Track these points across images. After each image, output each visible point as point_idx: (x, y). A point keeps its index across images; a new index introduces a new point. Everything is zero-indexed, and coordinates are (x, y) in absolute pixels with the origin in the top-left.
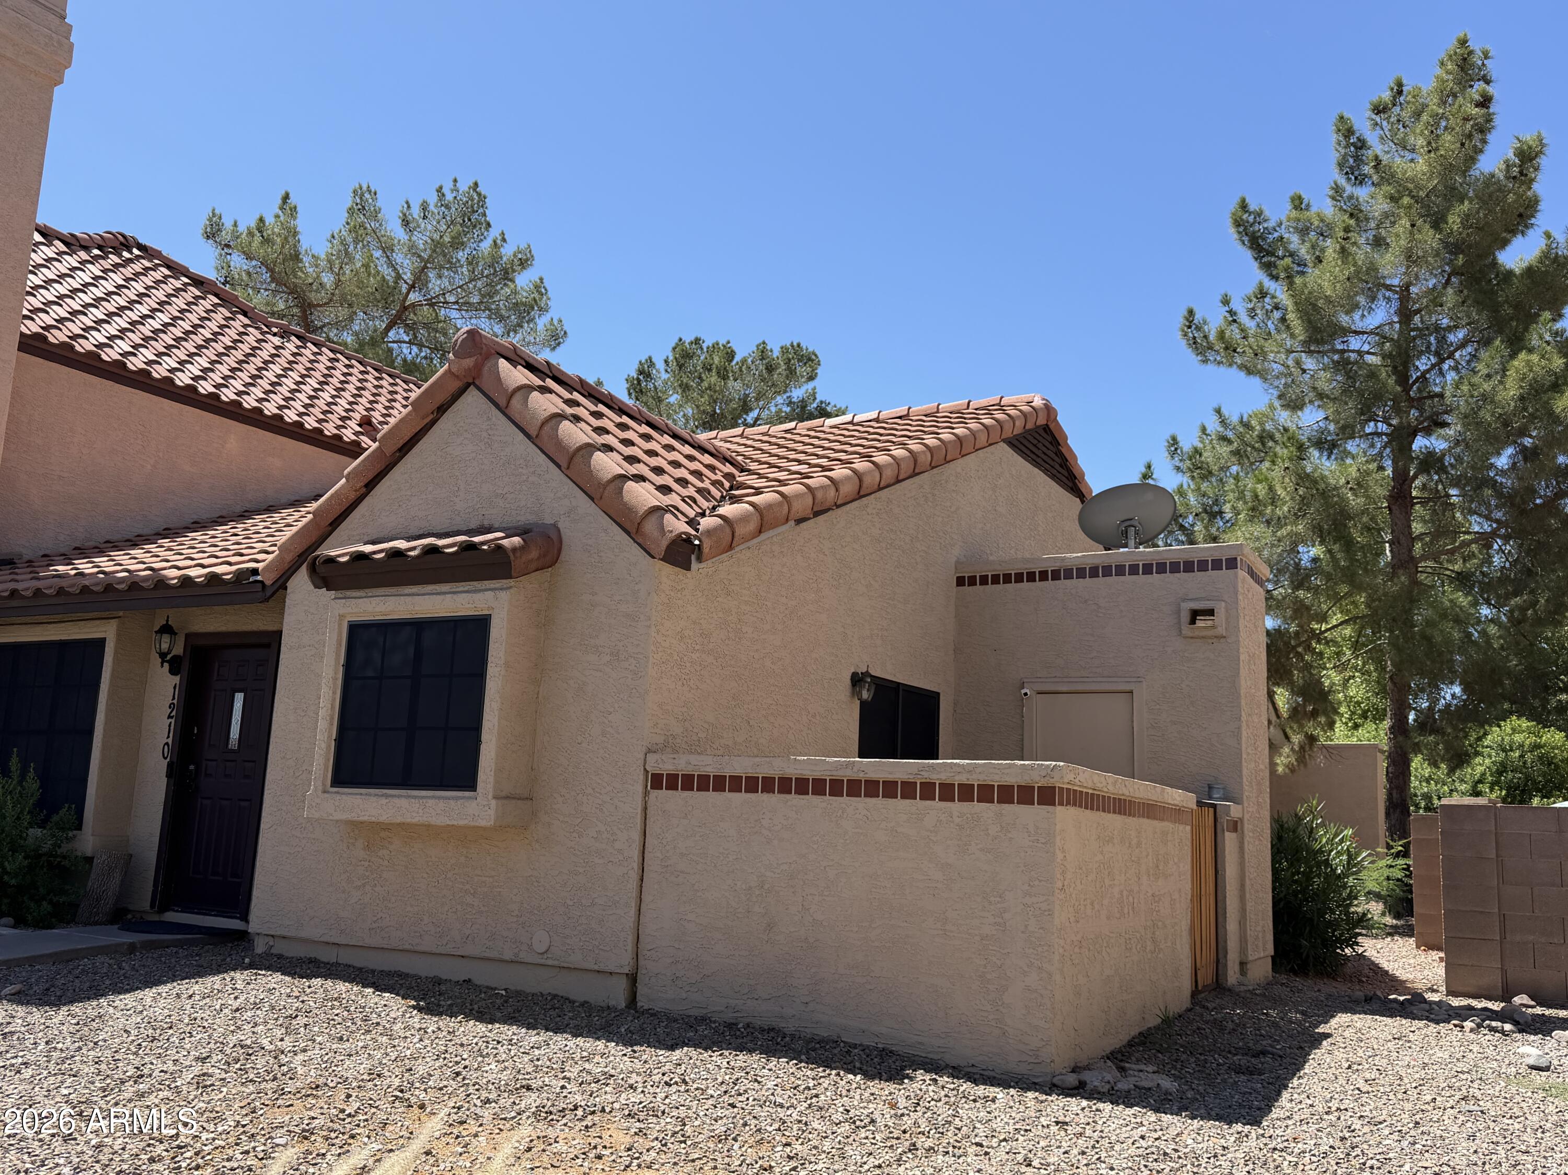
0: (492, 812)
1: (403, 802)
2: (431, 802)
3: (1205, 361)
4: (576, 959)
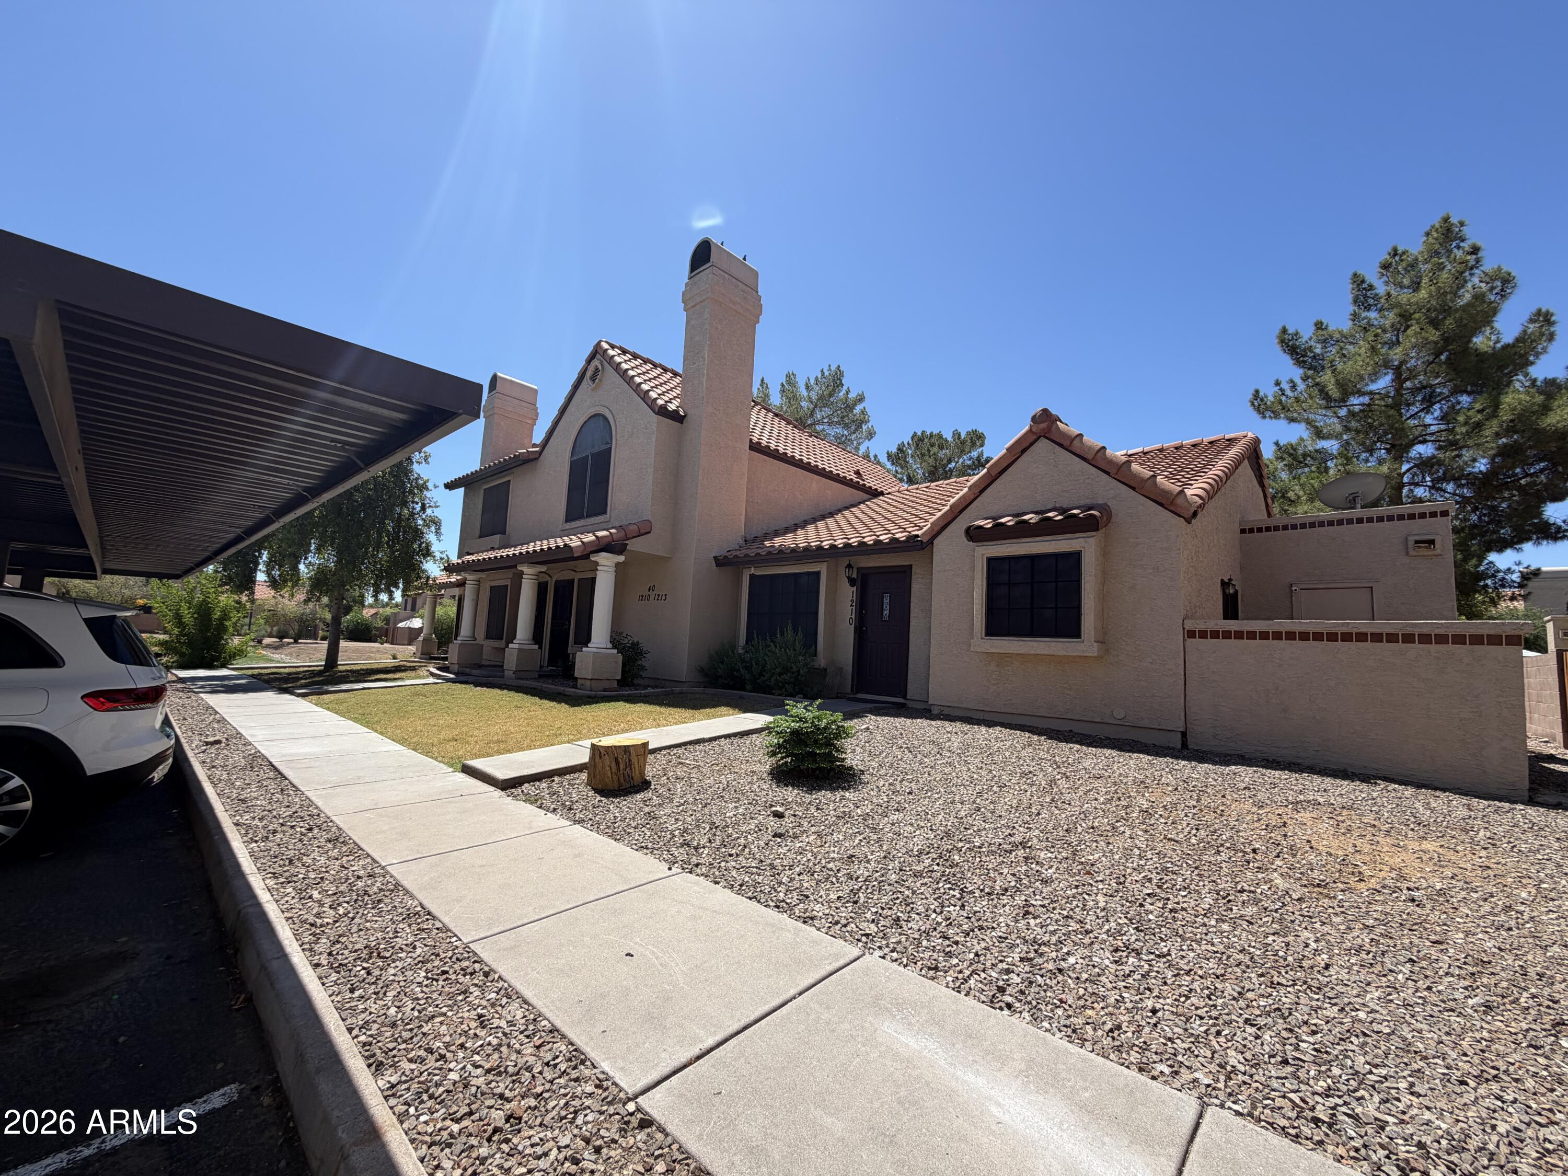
0: (1096, 649)
1: (1035, 644)
2: (1053, 644)
3: (1264, 417)
4: (1145, 723)
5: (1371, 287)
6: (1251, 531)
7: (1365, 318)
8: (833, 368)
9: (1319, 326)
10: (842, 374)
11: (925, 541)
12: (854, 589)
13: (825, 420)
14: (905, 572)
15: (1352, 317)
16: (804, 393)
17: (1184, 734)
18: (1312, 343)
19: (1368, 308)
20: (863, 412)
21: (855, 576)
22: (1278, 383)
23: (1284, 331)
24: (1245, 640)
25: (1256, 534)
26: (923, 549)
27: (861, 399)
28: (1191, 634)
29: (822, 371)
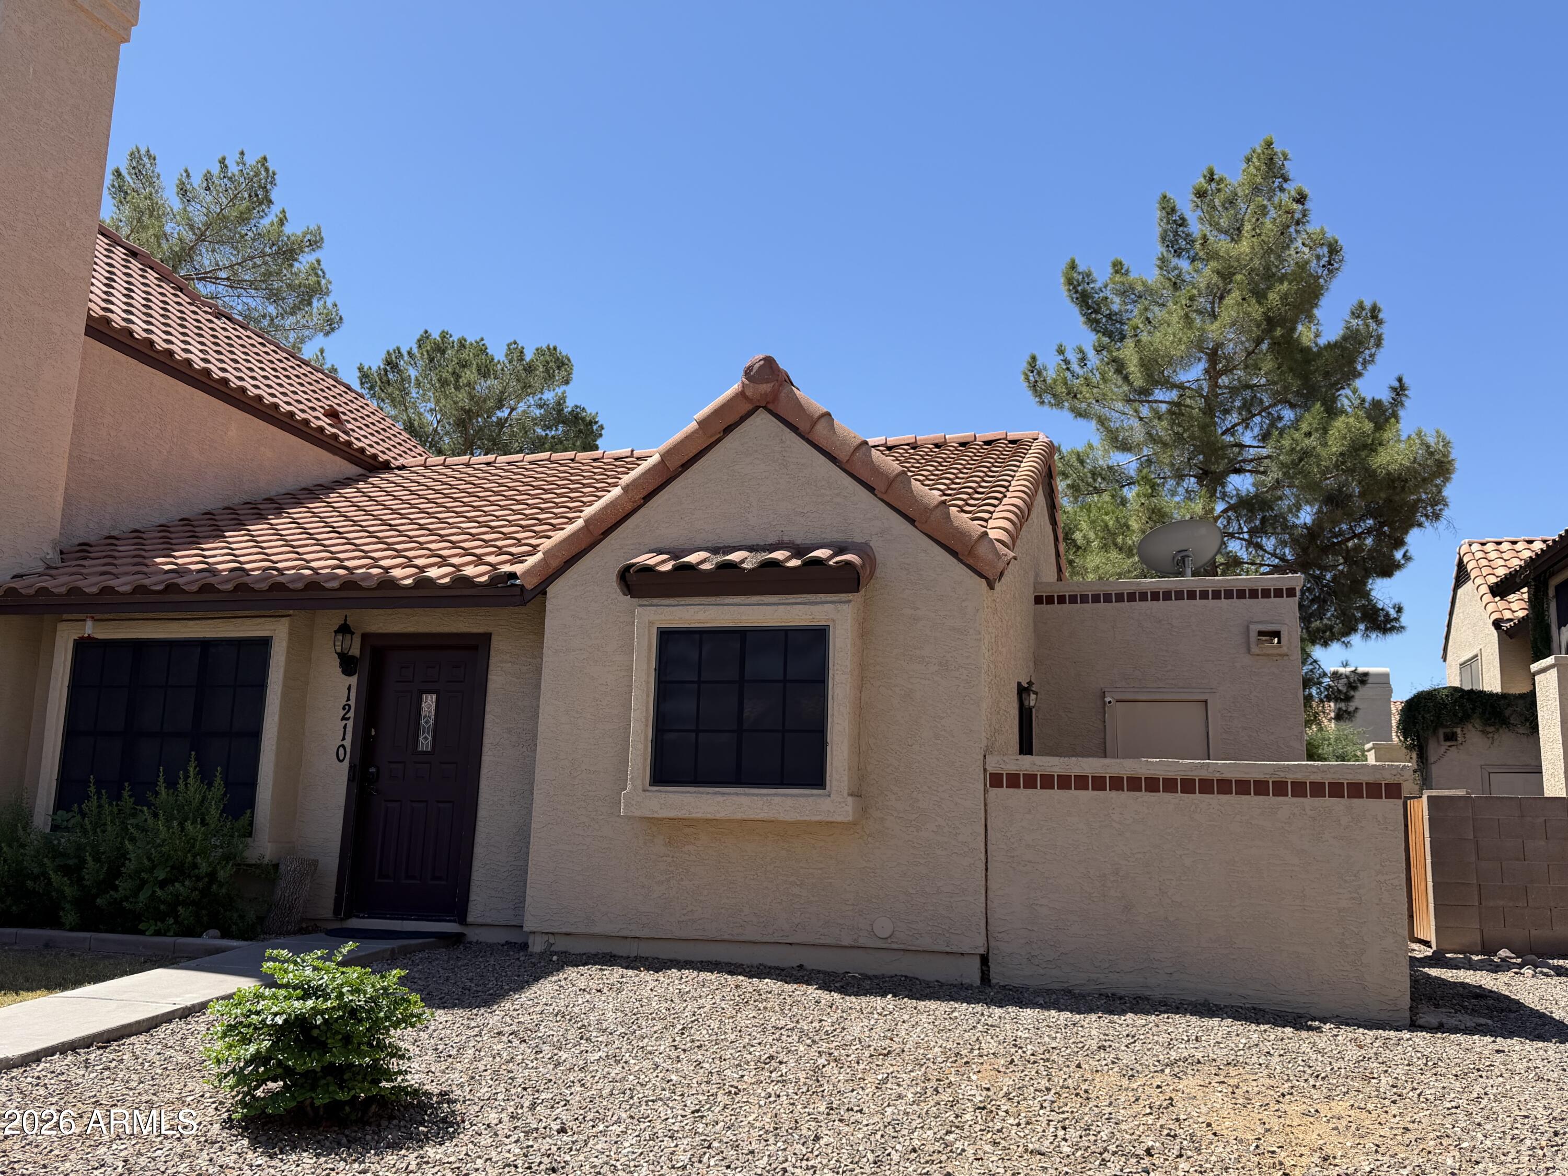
0: (849, 809)
1: (744, 800)
2: (777, 800)
3: (1042, 403)
4: (926, 942)
5: (1183, 222)
6: (1050, 600)
7: (1176, 268)
8: (251, 160)
9: (1118, 267)
10: (272, 177)
11: (529, 587)
12: (353, 680)
13: (223, 274)
14: (475, 648)
15: (1158, 263)
16: (175, 203)
17: (984, 960)
18: (1108, 293)
19: (1178, 253)
20: (314, 270)
21: (355, 651)
22: (1061, 351)
23: (1073, 266)
24: (1073, 792)
25: (1056, 606)
26: (524, 604)
27: (315, 242)
28: (996, 780)
29: (222, 161)
